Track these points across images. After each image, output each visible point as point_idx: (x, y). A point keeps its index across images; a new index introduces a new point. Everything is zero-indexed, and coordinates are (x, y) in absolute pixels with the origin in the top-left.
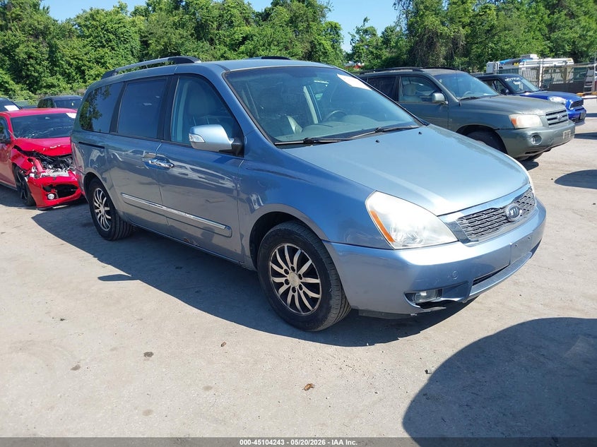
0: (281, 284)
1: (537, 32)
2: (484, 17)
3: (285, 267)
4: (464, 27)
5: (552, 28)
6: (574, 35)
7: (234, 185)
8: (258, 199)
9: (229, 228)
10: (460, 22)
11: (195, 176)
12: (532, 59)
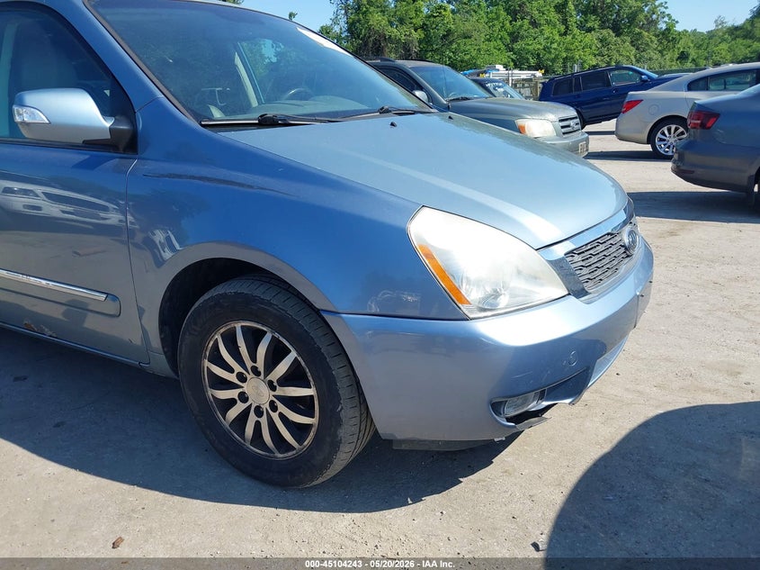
0: (232, 402)
1: (498, 41)
2: (438, 19)
3: (238, 368)
4: (416, 30)
5: (515, 37)
6: (539, 46)
7: (122, 217)
8: (168, 239)
9: (115, 298)
10: (411, 23)
11: (53, 210)
12: (498, 70)
